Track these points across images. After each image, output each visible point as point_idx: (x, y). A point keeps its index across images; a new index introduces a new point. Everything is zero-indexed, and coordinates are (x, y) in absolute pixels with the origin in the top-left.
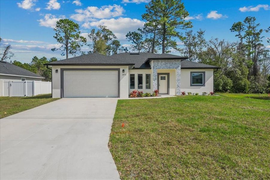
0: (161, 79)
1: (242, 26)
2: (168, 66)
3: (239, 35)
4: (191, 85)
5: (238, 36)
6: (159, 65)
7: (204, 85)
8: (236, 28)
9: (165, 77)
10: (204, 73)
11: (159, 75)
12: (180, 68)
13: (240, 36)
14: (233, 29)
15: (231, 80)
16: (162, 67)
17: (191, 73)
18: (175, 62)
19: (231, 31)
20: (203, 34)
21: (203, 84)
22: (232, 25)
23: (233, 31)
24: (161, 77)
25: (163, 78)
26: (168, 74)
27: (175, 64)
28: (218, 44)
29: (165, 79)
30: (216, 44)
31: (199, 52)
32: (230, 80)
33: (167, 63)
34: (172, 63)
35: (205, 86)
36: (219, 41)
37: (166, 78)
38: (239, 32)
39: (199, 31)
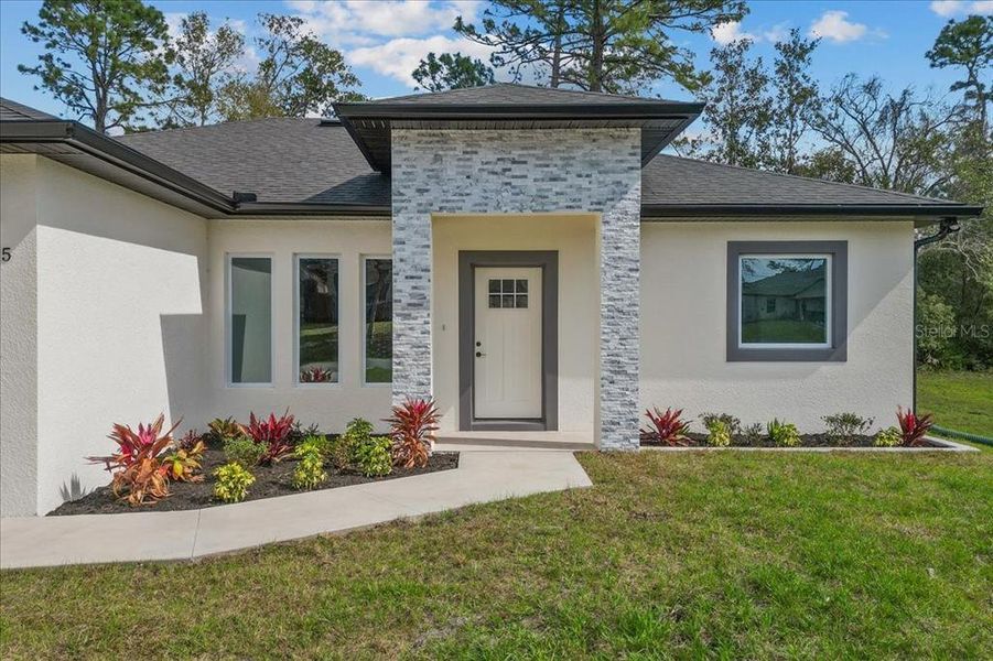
0: (494, 303)
1: (985, 36)
2: (529, 182)
3: (969, 84)
4: (733, 355)
5: (963, 91)
6: (451, 172)
7: (838, 353)
8: (955, 50)
9: (522, 285)
10: (839, 250)
11: (478, 271)
12: (632, 203)
13: (973, 88)
14: (943, 53)
15: (946, 303)
16: (476, 191)
17: (735, 250)
18: (588, 147)
19: (929, 61)
20: (806, 58)
21: (827, 345)
22: (938, 35)
23: (942, 64)
24: (494, 286)
25: (507, 295)
26: (547, 262)
27: (593, 164)
28: (877, 116)
29: (522, 303)
30: (867, 112)
31: (778, 154)
32: (940, 306)
33: (516, 154)
34: (568, 161)
35: (843, 358)
36: (882, 101)
37: (534, 294)
38: (971, 69)
39: (786, 39)
